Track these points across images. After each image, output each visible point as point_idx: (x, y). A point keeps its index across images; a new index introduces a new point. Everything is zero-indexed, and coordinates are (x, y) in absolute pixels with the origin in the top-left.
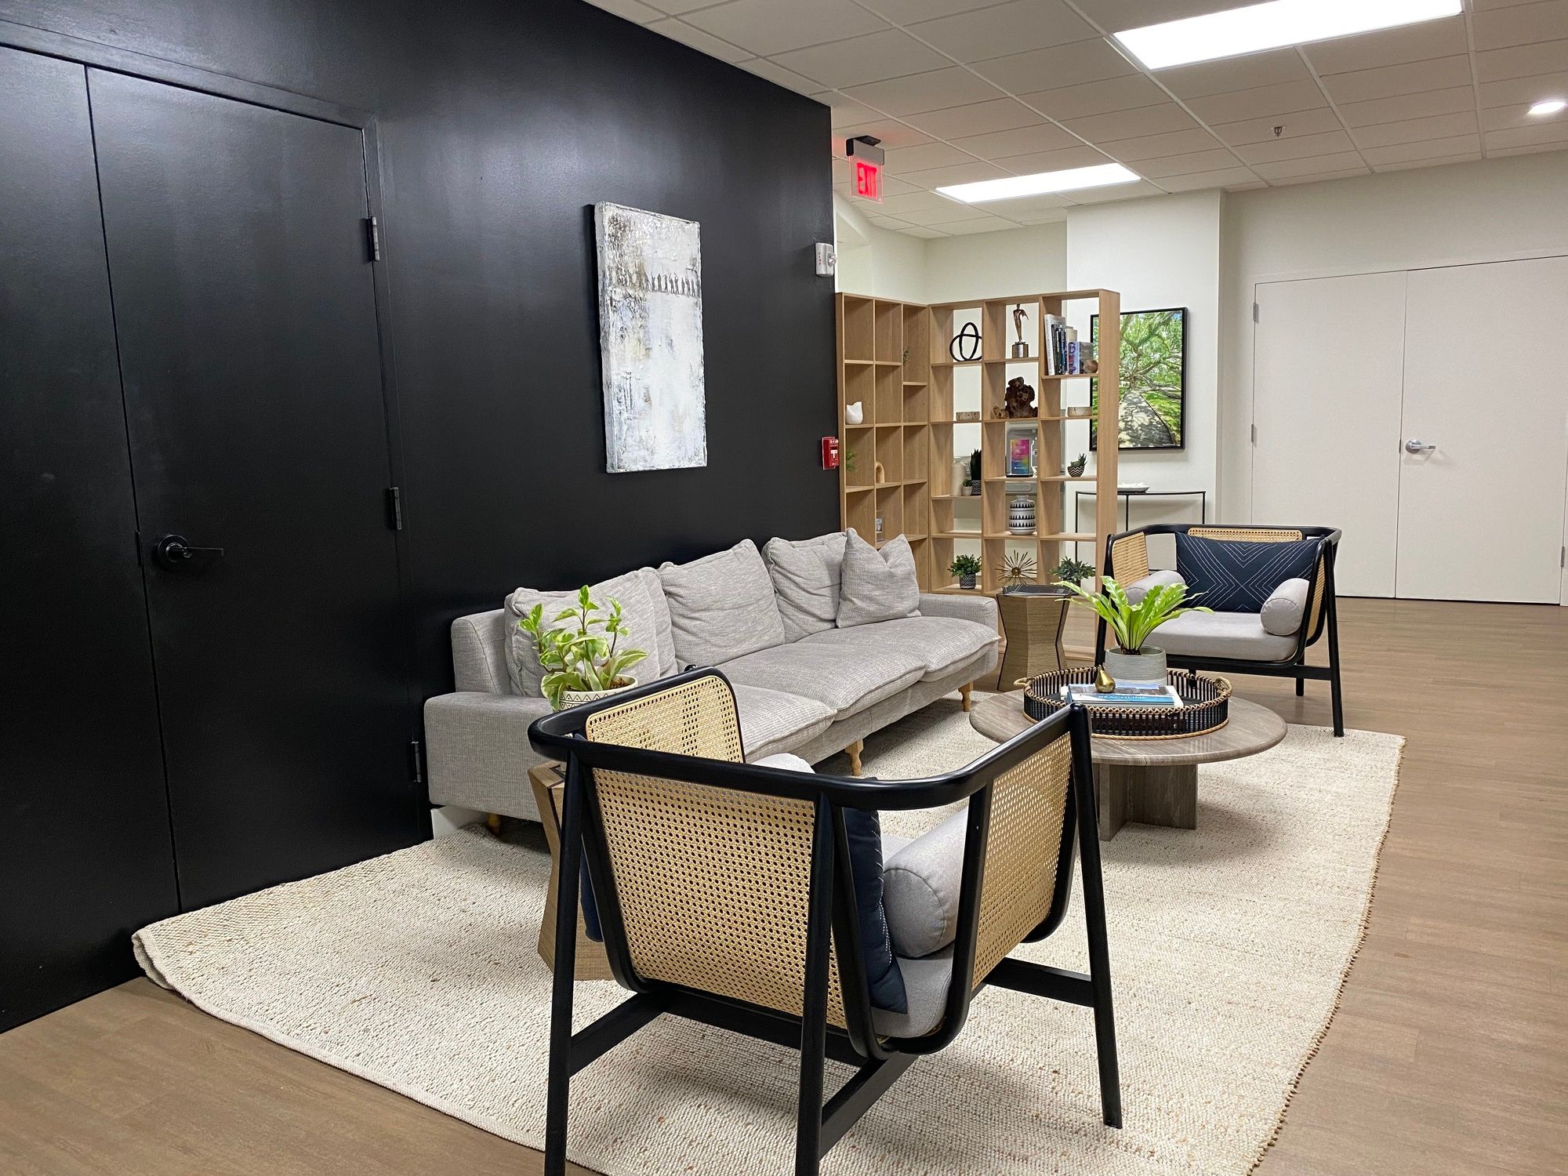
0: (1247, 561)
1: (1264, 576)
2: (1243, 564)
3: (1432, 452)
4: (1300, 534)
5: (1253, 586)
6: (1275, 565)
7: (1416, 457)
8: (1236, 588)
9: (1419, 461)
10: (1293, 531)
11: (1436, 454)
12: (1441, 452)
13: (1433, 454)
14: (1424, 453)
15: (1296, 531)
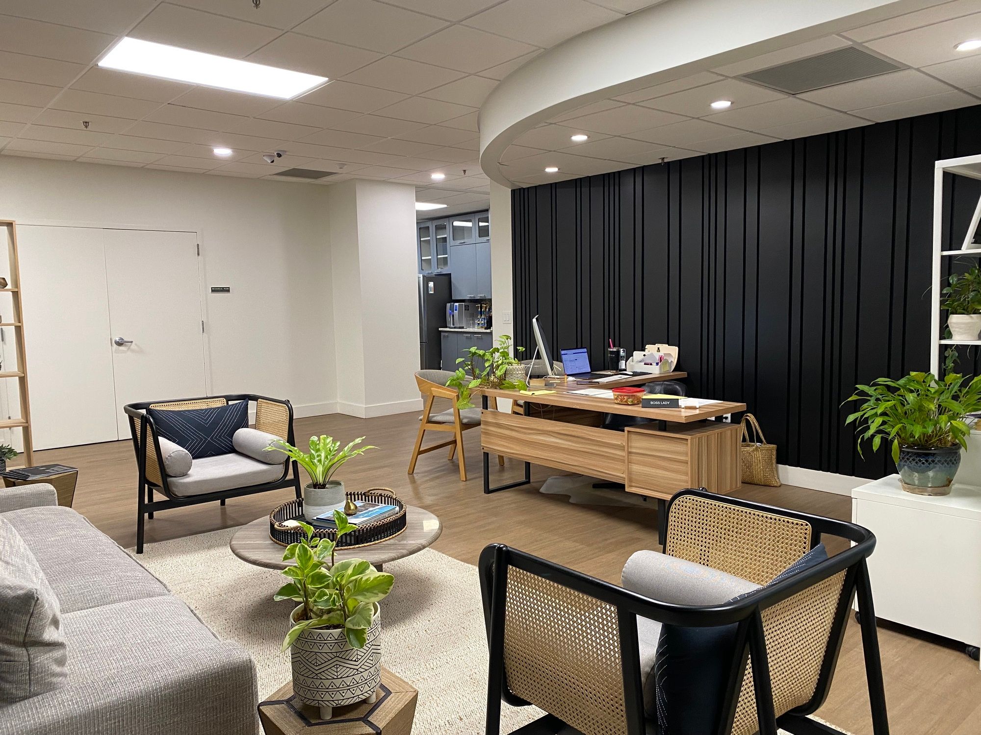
0: (209, 422)
1: (222, 429)
2: (207, 424)
3: (131, 345)
4: (225, 400)
5: (216, 438)
6: (226, 422)
7: (121, 348)
8: (205, 442)
9: (123, 350)
10: (220, 399)
11: (133, 346)
12: (136, 344)
13: (132, 346)
14: (126, 346)
15: (222, 399)
